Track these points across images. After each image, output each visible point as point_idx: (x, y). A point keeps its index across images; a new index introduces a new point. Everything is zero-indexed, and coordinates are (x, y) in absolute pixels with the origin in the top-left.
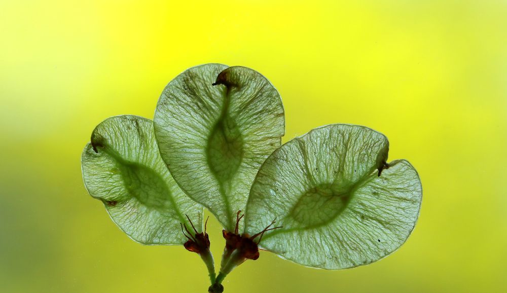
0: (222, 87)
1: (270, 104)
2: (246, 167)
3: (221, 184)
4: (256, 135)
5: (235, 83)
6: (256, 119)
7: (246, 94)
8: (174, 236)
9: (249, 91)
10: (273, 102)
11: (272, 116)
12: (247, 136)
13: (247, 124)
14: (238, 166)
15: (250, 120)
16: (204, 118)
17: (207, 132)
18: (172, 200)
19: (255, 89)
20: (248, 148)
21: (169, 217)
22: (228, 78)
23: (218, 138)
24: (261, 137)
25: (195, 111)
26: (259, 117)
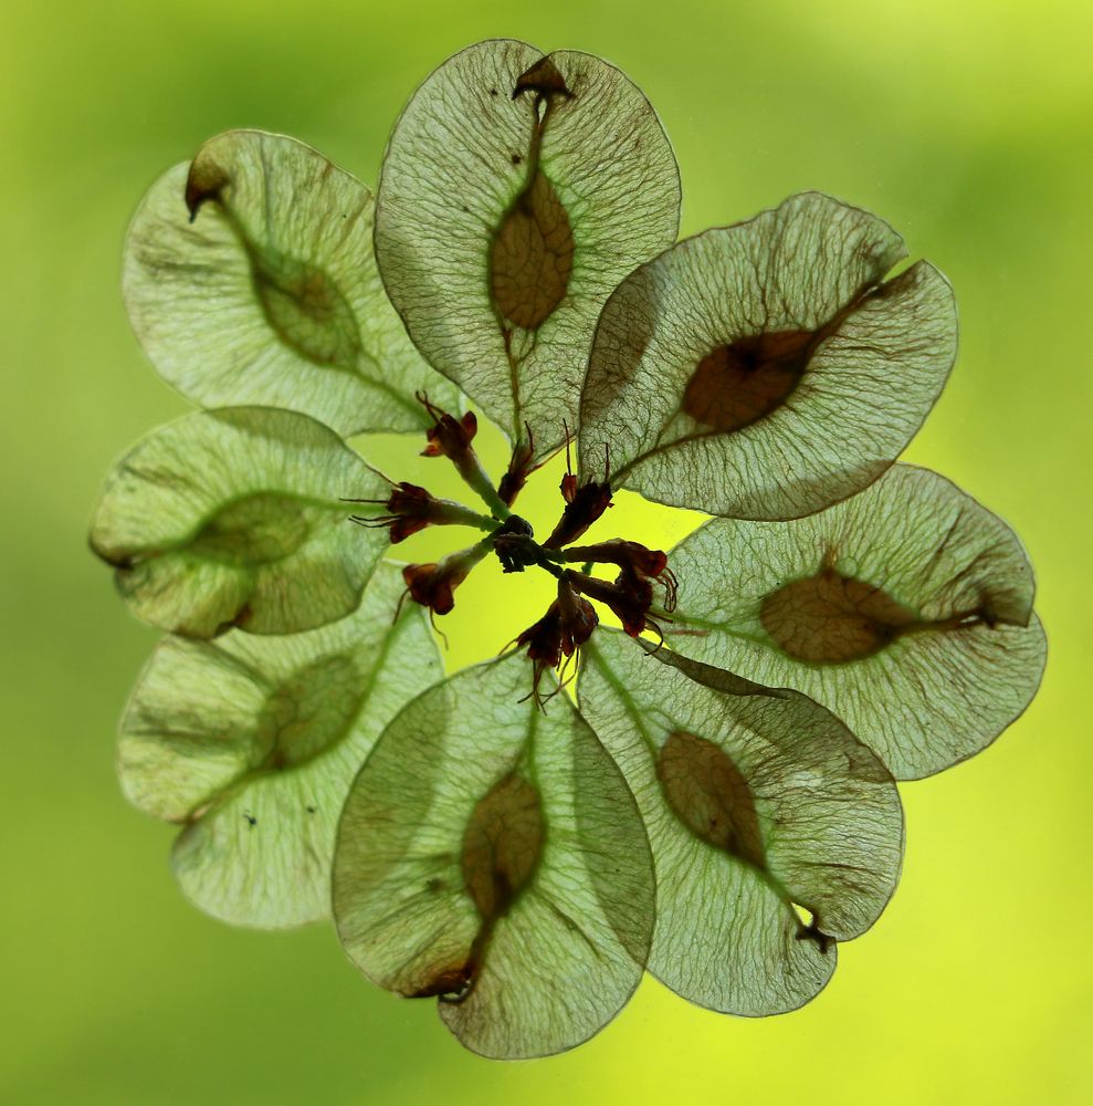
0: (207, 209)
1: (296, 172)
2: (366, 304)
3: (354, 371)
4: (327, 239)
5: (219, 180)
6: (298, 218)
7: (251, 184)
8: (366, 546)
9: (251, 176)
10: (296, 162)
11: (317, 186)
12: (314, 254)
13: (295, 238)
14: (351, 315)
15: (292, 227)
16: (226, 294)
17: (255, 310)
18: (308, 501)
19: (254, 164)
20: (340, 269)
21: (333, 530)
22: (203, 184)
23: (280, 304)
24: (338, 234)
25: (202, 297)
26: (300, 209)
